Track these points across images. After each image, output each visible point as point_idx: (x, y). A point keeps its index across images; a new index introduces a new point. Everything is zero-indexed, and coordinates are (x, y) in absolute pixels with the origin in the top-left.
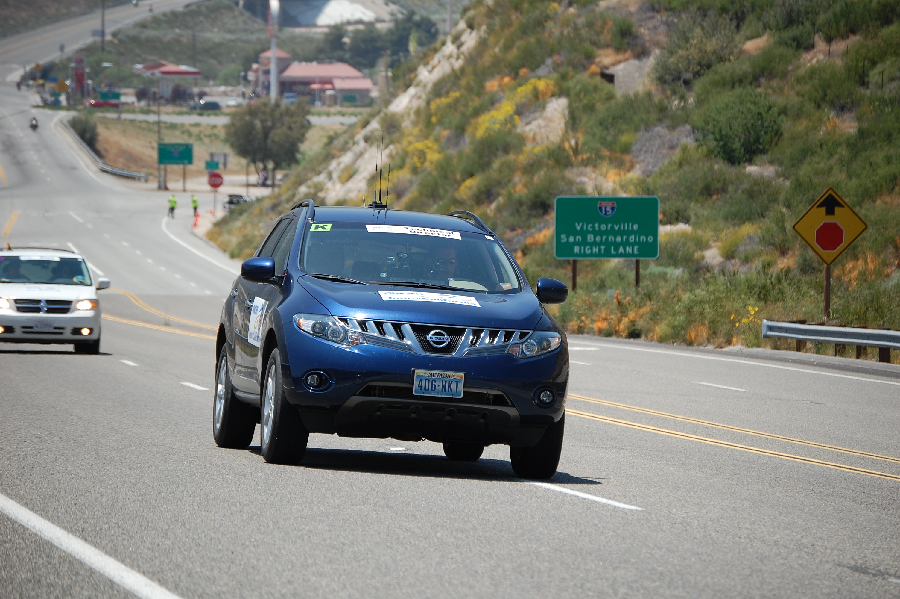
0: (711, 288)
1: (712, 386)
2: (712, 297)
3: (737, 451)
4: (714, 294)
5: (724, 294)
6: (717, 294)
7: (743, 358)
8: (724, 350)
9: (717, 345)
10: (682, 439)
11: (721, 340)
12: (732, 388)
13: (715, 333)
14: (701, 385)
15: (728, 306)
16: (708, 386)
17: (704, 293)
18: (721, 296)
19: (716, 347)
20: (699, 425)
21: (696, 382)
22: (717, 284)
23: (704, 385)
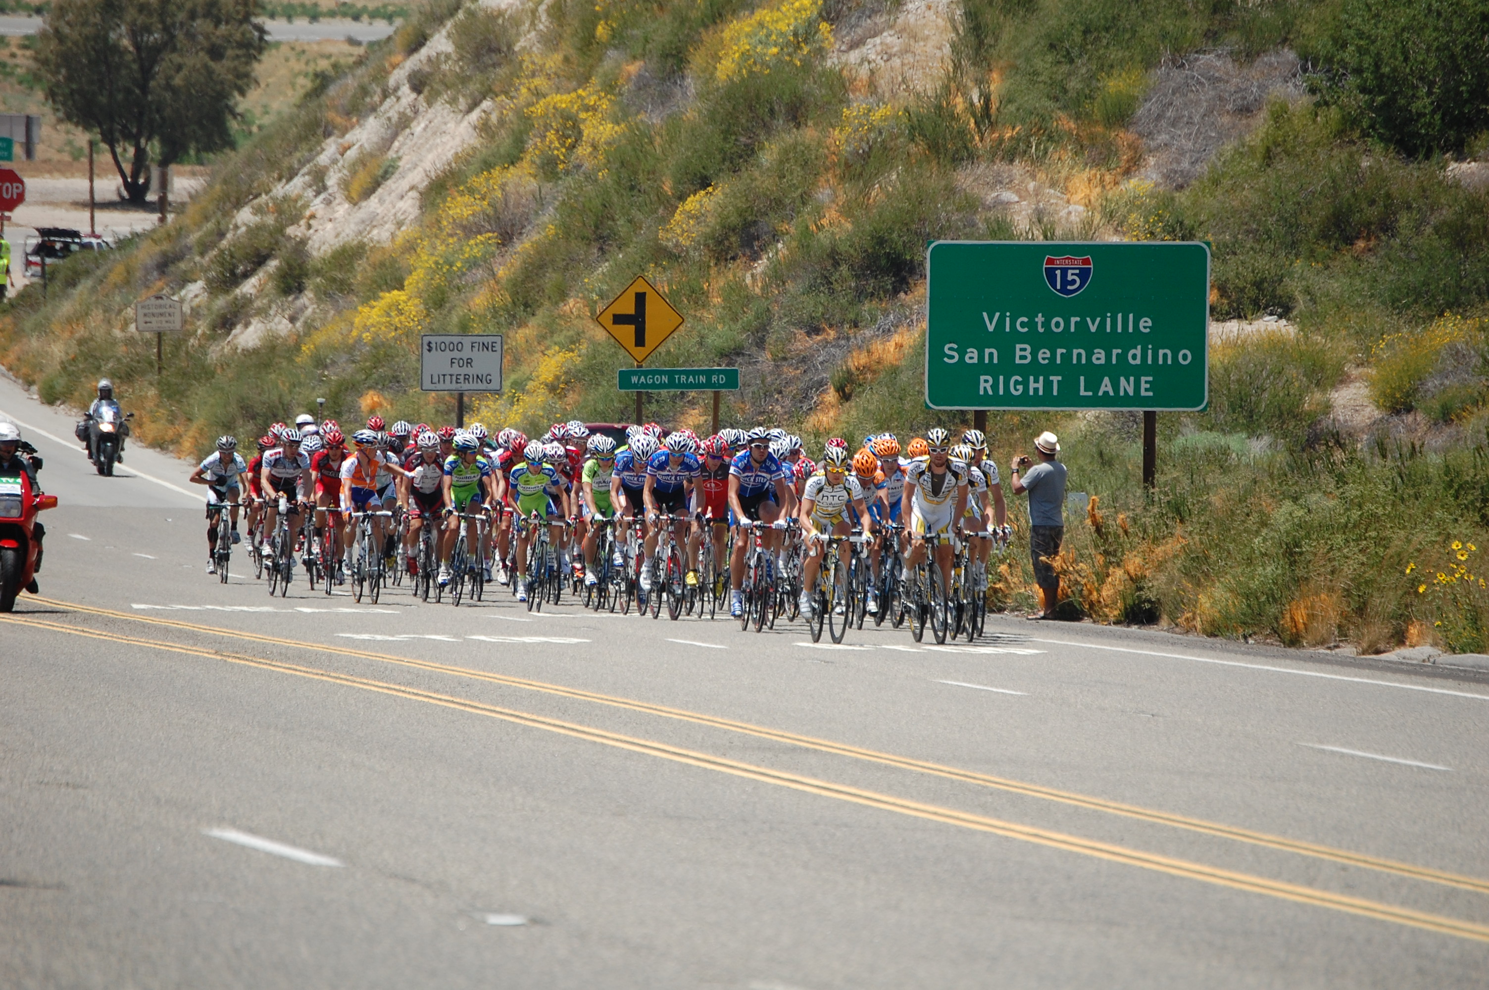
0: (1352, 490)
1: (1353, 757)
2: (1355, 514)
3: (1428, 933)
4: (1360, 507)
5: (1389, 508)
6: (1368, 506)
7: (1438, 681)
8: (1383, 656)
9: (1365, 645)
10: (1276, 900)
11: (1379, 630)
12: (1409, 762)
13: (1361, 610)
14: (1323, 751)
15: (1397, 539)
16: (1342, 755)
17: (1332, 503)
18: (1380, 511)
19: (1363, 654)
20: (1322, 860)
21: (1310, 745)
22: (1369, 480)
23: (1333, 753)
